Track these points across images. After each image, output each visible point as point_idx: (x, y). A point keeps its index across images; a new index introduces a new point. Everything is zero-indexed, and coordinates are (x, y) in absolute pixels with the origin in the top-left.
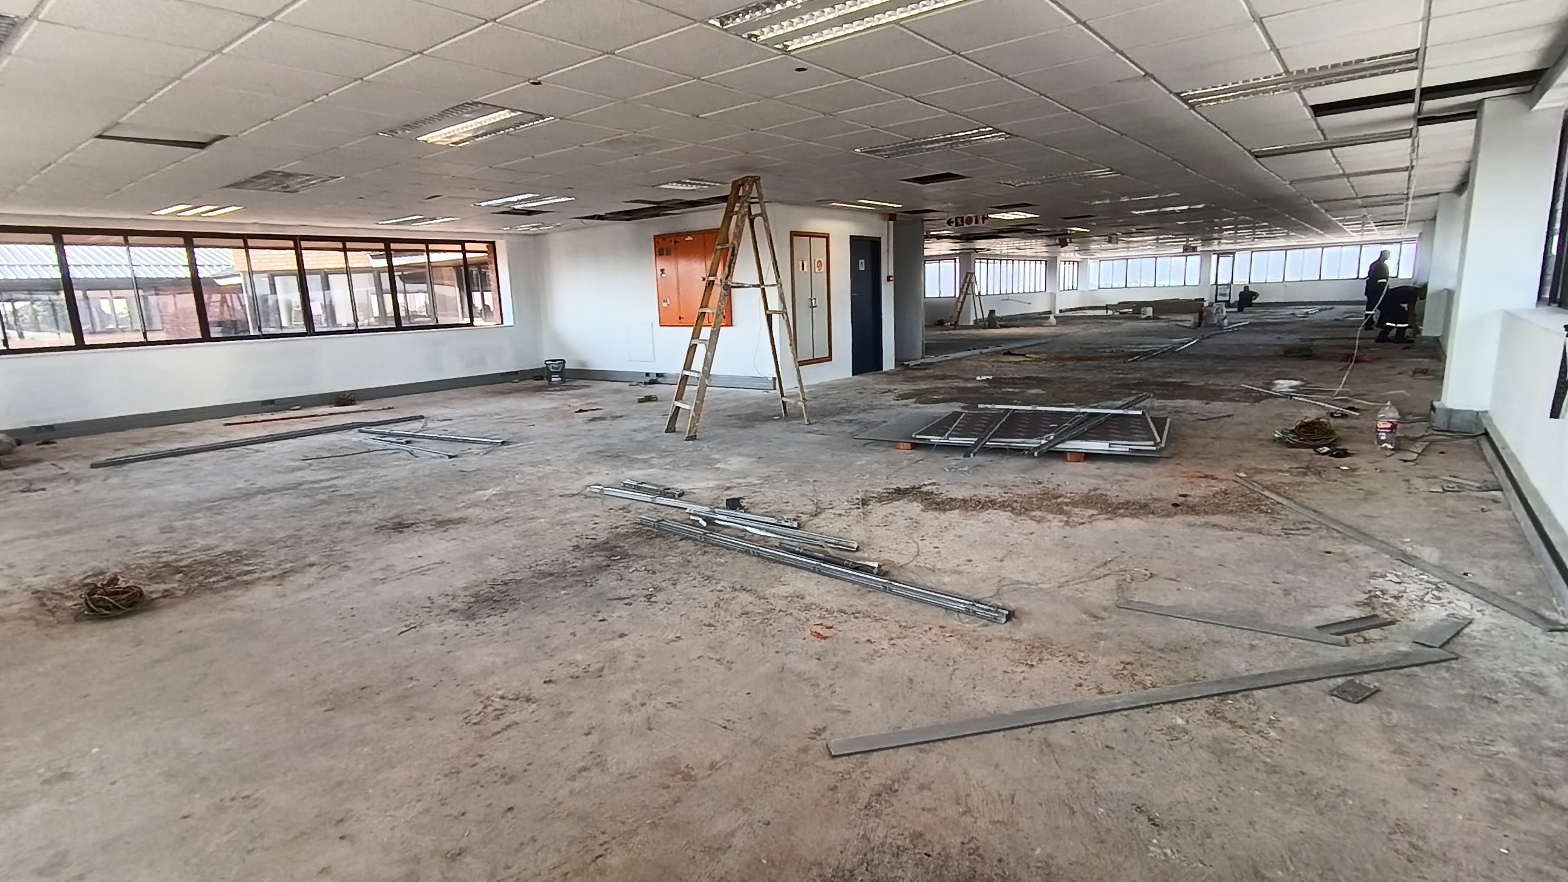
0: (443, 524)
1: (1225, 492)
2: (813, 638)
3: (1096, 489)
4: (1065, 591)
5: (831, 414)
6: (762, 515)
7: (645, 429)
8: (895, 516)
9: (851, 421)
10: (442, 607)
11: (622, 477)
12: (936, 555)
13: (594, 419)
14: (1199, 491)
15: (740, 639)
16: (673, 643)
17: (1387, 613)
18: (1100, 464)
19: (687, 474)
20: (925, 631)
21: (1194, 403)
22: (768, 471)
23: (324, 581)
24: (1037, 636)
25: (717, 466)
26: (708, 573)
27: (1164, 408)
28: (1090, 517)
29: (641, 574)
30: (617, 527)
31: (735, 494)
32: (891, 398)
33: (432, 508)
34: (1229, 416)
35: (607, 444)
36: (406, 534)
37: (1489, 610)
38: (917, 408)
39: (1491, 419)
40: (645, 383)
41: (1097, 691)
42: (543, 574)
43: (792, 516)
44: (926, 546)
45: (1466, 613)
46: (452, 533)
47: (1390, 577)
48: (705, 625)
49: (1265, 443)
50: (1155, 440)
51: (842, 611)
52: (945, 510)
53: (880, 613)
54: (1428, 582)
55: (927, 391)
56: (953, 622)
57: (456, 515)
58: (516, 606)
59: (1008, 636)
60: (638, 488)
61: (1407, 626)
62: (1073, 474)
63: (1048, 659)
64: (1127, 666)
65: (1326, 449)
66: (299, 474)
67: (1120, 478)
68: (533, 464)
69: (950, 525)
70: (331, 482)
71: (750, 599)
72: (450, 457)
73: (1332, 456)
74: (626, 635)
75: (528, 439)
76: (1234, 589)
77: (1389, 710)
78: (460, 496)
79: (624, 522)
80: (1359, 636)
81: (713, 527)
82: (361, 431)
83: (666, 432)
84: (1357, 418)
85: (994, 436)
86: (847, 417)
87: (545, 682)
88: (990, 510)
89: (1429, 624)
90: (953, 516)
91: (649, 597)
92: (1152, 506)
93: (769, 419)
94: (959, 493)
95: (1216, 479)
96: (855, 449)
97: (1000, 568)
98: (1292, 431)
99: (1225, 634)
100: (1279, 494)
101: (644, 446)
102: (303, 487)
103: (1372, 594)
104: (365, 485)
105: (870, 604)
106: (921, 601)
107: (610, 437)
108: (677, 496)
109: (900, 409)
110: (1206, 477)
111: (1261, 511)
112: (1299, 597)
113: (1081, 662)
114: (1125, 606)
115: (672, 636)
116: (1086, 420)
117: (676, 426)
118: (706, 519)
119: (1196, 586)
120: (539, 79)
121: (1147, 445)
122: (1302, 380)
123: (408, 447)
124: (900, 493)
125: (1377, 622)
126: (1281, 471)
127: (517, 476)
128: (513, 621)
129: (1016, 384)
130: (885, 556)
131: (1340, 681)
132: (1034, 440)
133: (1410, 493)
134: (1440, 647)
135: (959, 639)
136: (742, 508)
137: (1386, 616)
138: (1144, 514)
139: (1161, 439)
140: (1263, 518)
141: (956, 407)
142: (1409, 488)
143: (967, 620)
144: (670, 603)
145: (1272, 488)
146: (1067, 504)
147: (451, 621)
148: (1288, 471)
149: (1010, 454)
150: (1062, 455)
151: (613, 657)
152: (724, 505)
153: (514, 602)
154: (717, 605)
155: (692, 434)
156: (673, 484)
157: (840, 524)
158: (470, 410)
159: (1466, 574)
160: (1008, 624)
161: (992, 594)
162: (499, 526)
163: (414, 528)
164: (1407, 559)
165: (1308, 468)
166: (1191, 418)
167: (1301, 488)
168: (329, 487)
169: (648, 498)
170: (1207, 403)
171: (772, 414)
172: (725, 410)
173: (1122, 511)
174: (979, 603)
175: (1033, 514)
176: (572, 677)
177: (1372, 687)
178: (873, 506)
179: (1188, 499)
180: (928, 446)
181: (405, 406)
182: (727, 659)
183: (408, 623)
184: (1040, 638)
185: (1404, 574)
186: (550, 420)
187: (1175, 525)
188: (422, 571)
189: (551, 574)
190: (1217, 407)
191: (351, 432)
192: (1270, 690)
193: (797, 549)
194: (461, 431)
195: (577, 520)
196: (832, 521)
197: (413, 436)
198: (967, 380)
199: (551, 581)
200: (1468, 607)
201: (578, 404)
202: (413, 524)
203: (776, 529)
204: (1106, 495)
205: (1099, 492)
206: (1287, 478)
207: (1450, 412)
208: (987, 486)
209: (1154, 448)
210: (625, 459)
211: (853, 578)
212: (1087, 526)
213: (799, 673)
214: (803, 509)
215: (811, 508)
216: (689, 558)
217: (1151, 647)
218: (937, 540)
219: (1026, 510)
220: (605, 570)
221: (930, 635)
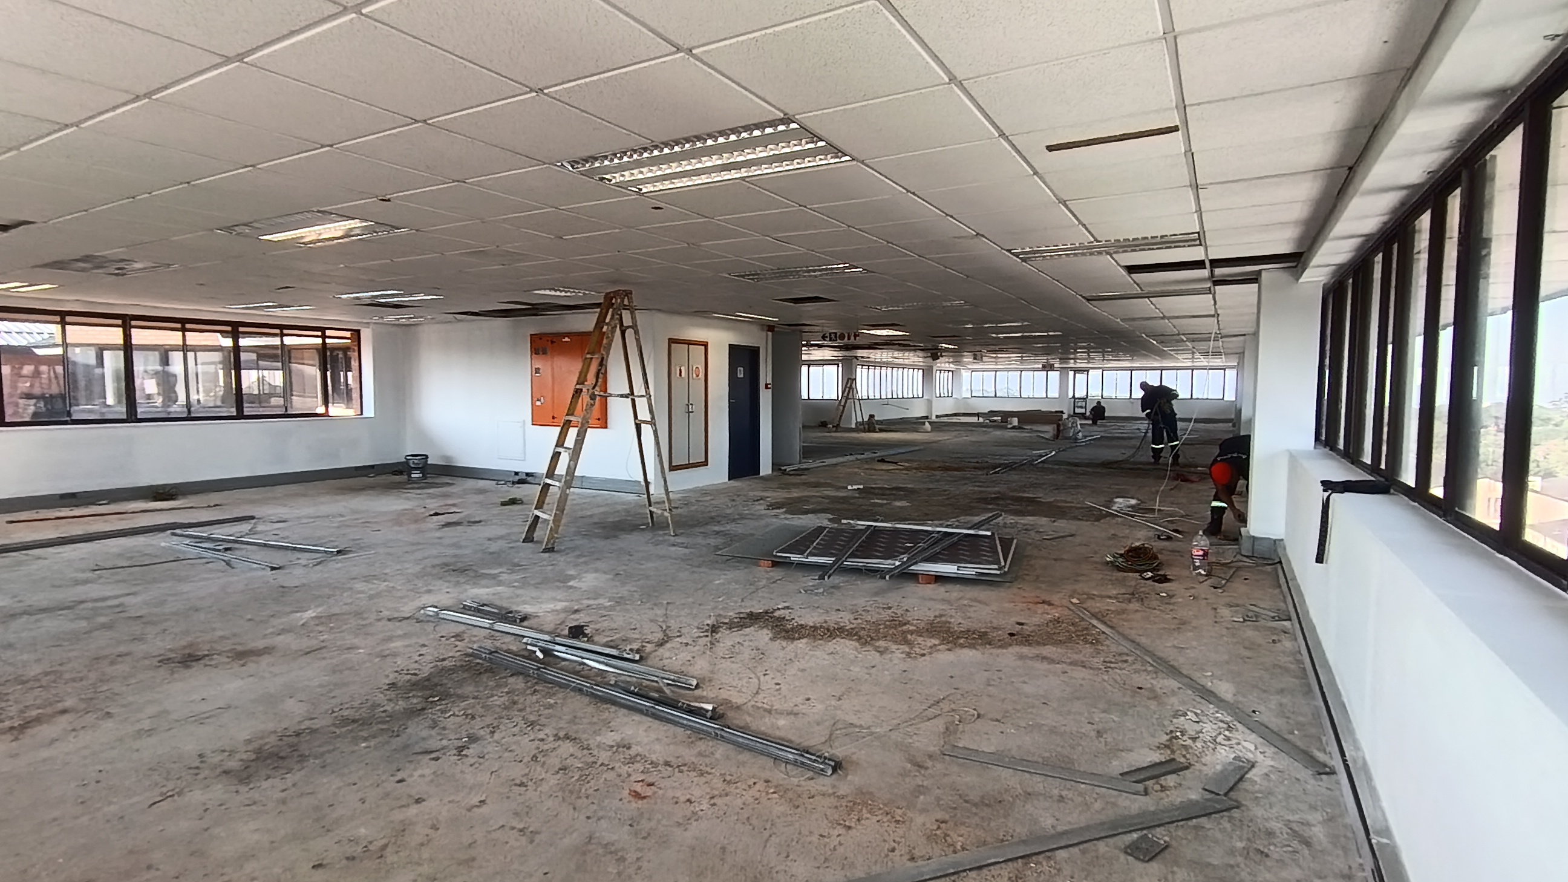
0: (242, 656)
1: (1057, 621)
2: (631, 799)
3: (941, 616)
4: (894, 735)
5: (699, 524)
6: (606, 645)
7: (501, 538)
8: (742, 645)
9: (718, 533)
10: (215, 767)
11: (463, 597)
12: (776, 693)
13: (448, 525)
14: (1037, 618)
15: (549, 803)
16: (475, 809)
17: (1184, 756)
18: (949, 587)
19: (535, 593)
20: (750, 786)
21: (1044, 520)
22: (624, 591)
23: (74, 734)
24: (860, 792)
25: (570, 584)
26: (532, 718)
27: (1013, 526)
28: (931, 647)
29: (458, 719)
30: (444, 660)
31: (581, 619)
32: (762, 507)
33: (235, 635)
34: (1071, 536)
35: (455, 556)
36: (194, 669)
37: (1270, 750)
38: (787, 519)
39: (1285, 549)
40: (514, 483)
41: (908, 857)
42: (345, 721)
43: (635, 646)
44: (768, 683)
45: (1250, 756)
46: (251, 667)
47: (1190, 715)
48: (516, 785)
49: (1099, 566)
50: (999, 563)
51: (667, 764)
52: (794, 639)
53: (706, 766)
54: (1222, 721)
55: (799, 500)
56: (778, 775)
57: (260, 644)
58: (305, 764)
59: (831, 791)
60: (478, 610)
61: (1200, 771)
62: (923, 598)
63: (868, 818)
64: (943, 825)
65: (1150, 574)
66: (81, 589)
67: (966, 602)
68: (367, 579)
69: (796, 656)
70: (121, 600)
71: (571, 750)
72: (273, 569)
73: (1154, 581)
74: (424, 800)
75: (369, 547)
76: (1053, 731)
77: (1175, 869)
78: (272, 619)
79: (452, 652)
80: (1157, 783)
81: (551, 659)
82: (174, 534)
83: (524, 542)
84: (1178, 540)
85: (852, 555)
86: (716, 528)
87: (314, 867)
88: (838, 639)
89: (1219, 767)
90: (800, 645)
91: (460, 749)
92: (991, 635)
93: (634, 528)
94: (810, 619)
95: (1053, 605)
96: (717, 566)
97: (836, 708)
98: (1121, 555)
99: (1037, 783)
100: (1105, 623)
101: (496, 558)
102: (82, 606)
103: (1174, 735)
104: (162, 603)
105: (700, 754)
106: (750, 749)
107: (460, 547)
108: (518, 621)
109: (769, 520)
110: (1044, 602)
111: (1086, 642)
112: (1109, 740)
113: (898, 822)
114: (952, 753)
115: (475, 801)
116: (941, 540)
117: (535, 536)
118: (543, 650)
119: (1018, 727)
120: (388, 197)
121: (992, 569)
122: (1139, 500)
123: (228, 555)
124: (753, 618)
125: (1173, 766)
126: (1110, 597)
127: (345, 594)
128: (294, 785)
129: (883, 495)
130: (724, 694)
131: (1135, 836)
132: (889, 561)
133: (1216, 622)
134: (1226, 794)
135: (781, 796)
136: (585, 635)
137: (1182, 760)
138: (982, 644)
139: (1005, 562)
140: (1088, 649)
141: (822, 520)
142: (1215, 617)
143: (793, 773)
144: (483, 757)
145: (1099, 616)
146: (912, 633)
147: (220, 786)
148: (1116, 598)
149: (867, 574)
150: (914, 577)
151: (403, 829)
152: (566, 632)
153: (303, 758)
154: (535, 758)
155: (550, 546)
156: (518, 605)
157: (684, 655)
158: (310, 511)
159: (1254, 712)
160: (834, 776)
161: (823, 739)
162: (308, 658)
163: (206, 661)
164: (1208, 695)
165: (1133, 594)
166: (1038, 537)
167: (1124, 616)
168: (118, 606)
169: (486, 622)
170: (1054, 521)
171: (639, 522)
172: (591, 516)
173: (962, 641)
174: (807, 752)
175: (877, 644)
176: (348, 858)
177: (1162, 842)
178: (723, 632)
179: (1024, 627)
180: (787, 564)
181: (236, 504)
182: (531, 829)
183: (164, 790)
184: (862, 793)
185: (1202, 711)
186: (400, 524)
187: (1008, 657)
188: (201, 719)
189: (354, 721)
190: (1063, 525)
191: (162, 535)
192: (1071, 849)
193: (632, 688)
194: (293, 535)
195: (401, 650)
196: (677, 652)
197: (236, 542)
198: (838, 488)
199: (351, 731)
200: (1252, 748)
201: (434, 505)
202: (207, 655)
203: (614, 662)
204: (950, 623)
205: (943, 619)
206: (1112, 605)
207: (1254, 539)
208: (839, 610)
209: (998, 572)
210: (472, 574)
211: (685, 722)
212: (927, 658)
213: (606, 845)
214: (650, 637)
215: (659, 635)
216: (516, 698)
217: (966, 802)
218: (779, 674)
219: (872, 639)
220: (419, 715)
221: (753, 792)
